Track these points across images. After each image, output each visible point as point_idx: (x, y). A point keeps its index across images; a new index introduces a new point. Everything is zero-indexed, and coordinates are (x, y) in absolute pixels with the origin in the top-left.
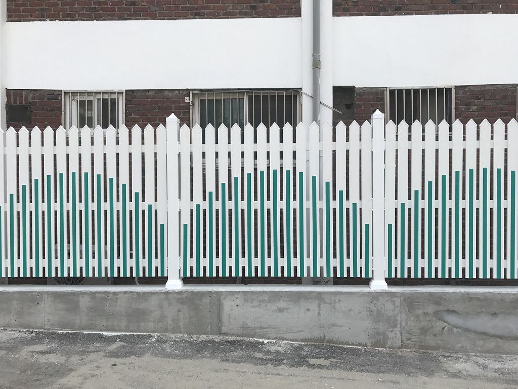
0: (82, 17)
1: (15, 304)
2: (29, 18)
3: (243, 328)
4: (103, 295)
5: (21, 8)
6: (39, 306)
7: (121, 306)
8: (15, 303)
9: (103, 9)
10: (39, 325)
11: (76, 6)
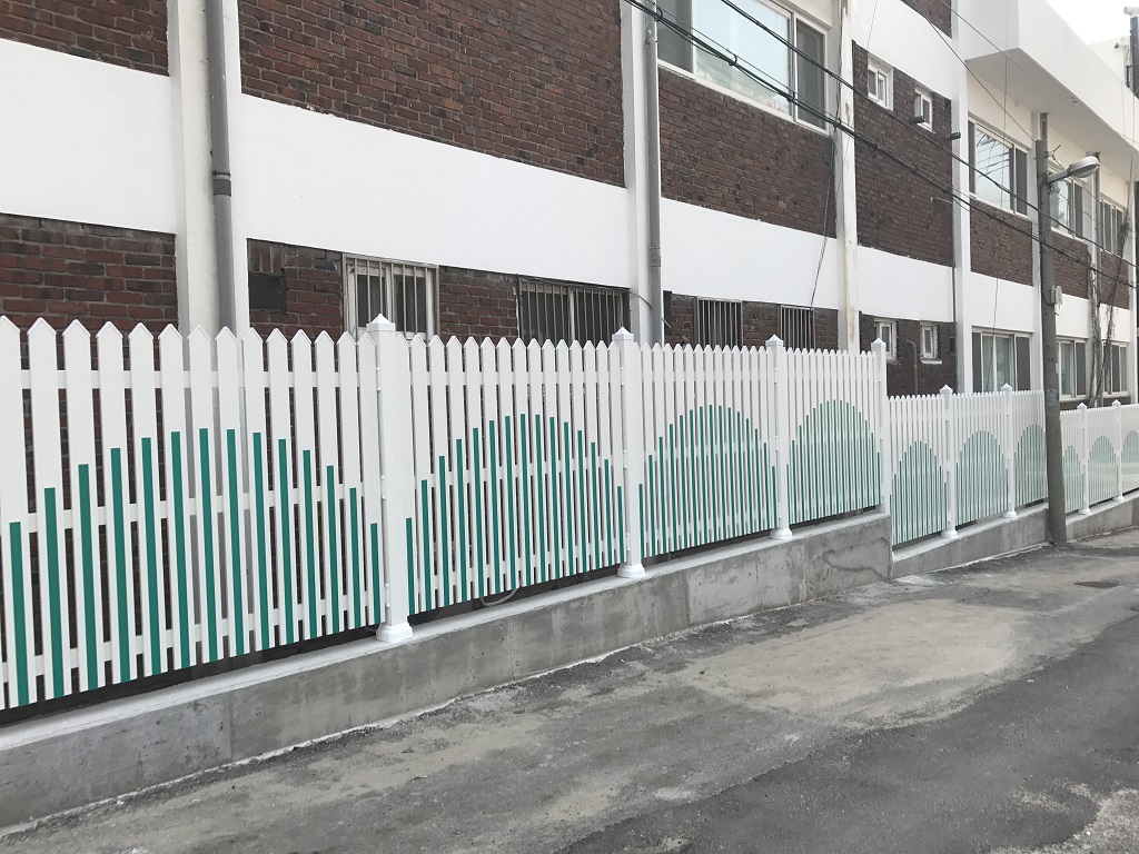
0: (367, 118)
1: (472, 649)
2: (277, 94)
3: (706, 611)
4: (577, 604)
5: (261, 70)
6: (504, 643)
7: (596, 617)
8: (471, 646)
9: (401, 112)
10: (506, 675)
11: (358, 94)
